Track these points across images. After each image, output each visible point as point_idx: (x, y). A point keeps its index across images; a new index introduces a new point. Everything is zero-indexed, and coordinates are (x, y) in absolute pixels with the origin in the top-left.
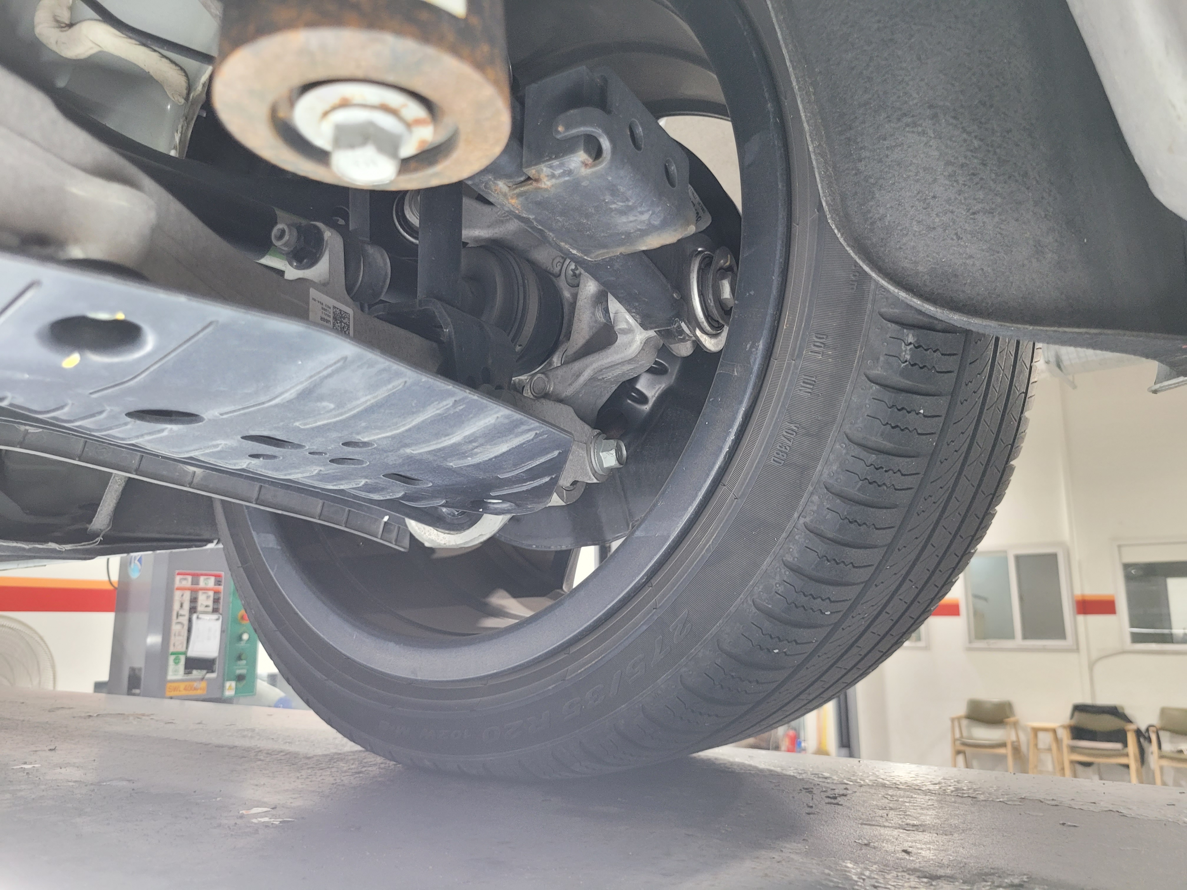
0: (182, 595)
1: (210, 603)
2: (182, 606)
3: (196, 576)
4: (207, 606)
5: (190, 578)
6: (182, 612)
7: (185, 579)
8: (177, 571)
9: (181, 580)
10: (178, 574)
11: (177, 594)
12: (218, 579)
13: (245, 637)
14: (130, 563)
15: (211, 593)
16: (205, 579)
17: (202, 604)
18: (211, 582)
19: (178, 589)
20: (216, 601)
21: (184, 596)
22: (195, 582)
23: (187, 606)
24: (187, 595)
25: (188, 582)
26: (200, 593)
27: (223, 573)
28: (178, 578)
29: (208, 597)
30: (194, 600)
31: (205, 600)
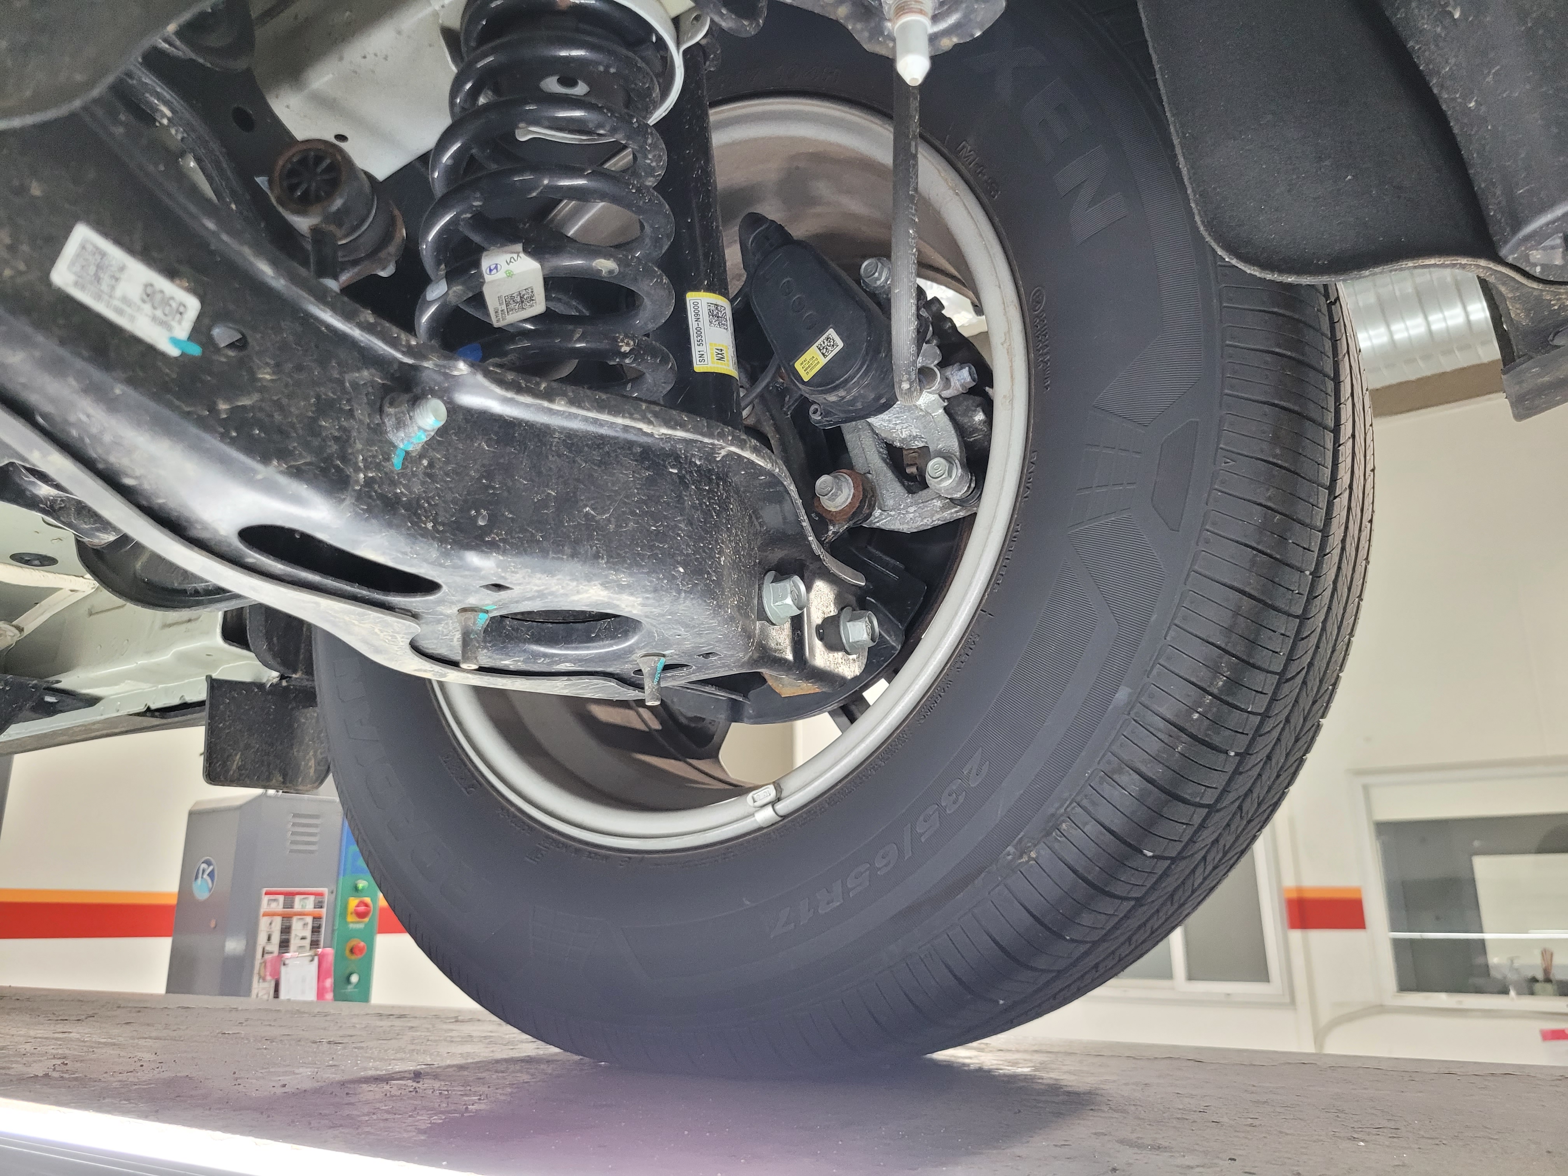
0: (271, 924)
1: (308, 933)
2: (269, 939)
3: (290, 896)
4: (303, 938)
5: (281, 898)
6: (269, 948)
7: (275, 900)
8: (264, 890)
9: (269, 900)
10: (266, 894)
11: (264, 922)
12: (319, 898)
13: (354, 979)
14: (196, 878)
15: (309, 920)
16: (301, 900)
17: (296, 935)
18: (309, 904)
19: (265, 915)
20: (316, 930)
21: (273, 924)
22: (289, 904)
23: (276, 938)
24: (278, 922)
25: (278, 905)
26: (295, 919)
27: (325, 890)
28: (265, 899)
29: (305, 925)
30: (286, 930)
31: (301, 930)
